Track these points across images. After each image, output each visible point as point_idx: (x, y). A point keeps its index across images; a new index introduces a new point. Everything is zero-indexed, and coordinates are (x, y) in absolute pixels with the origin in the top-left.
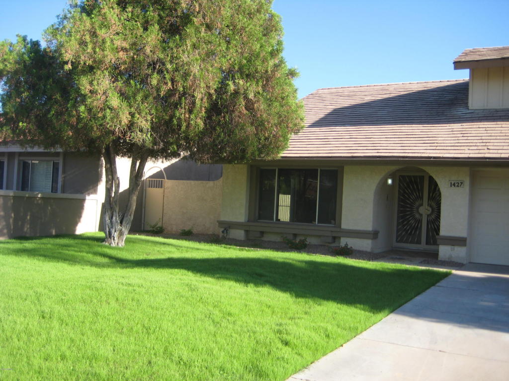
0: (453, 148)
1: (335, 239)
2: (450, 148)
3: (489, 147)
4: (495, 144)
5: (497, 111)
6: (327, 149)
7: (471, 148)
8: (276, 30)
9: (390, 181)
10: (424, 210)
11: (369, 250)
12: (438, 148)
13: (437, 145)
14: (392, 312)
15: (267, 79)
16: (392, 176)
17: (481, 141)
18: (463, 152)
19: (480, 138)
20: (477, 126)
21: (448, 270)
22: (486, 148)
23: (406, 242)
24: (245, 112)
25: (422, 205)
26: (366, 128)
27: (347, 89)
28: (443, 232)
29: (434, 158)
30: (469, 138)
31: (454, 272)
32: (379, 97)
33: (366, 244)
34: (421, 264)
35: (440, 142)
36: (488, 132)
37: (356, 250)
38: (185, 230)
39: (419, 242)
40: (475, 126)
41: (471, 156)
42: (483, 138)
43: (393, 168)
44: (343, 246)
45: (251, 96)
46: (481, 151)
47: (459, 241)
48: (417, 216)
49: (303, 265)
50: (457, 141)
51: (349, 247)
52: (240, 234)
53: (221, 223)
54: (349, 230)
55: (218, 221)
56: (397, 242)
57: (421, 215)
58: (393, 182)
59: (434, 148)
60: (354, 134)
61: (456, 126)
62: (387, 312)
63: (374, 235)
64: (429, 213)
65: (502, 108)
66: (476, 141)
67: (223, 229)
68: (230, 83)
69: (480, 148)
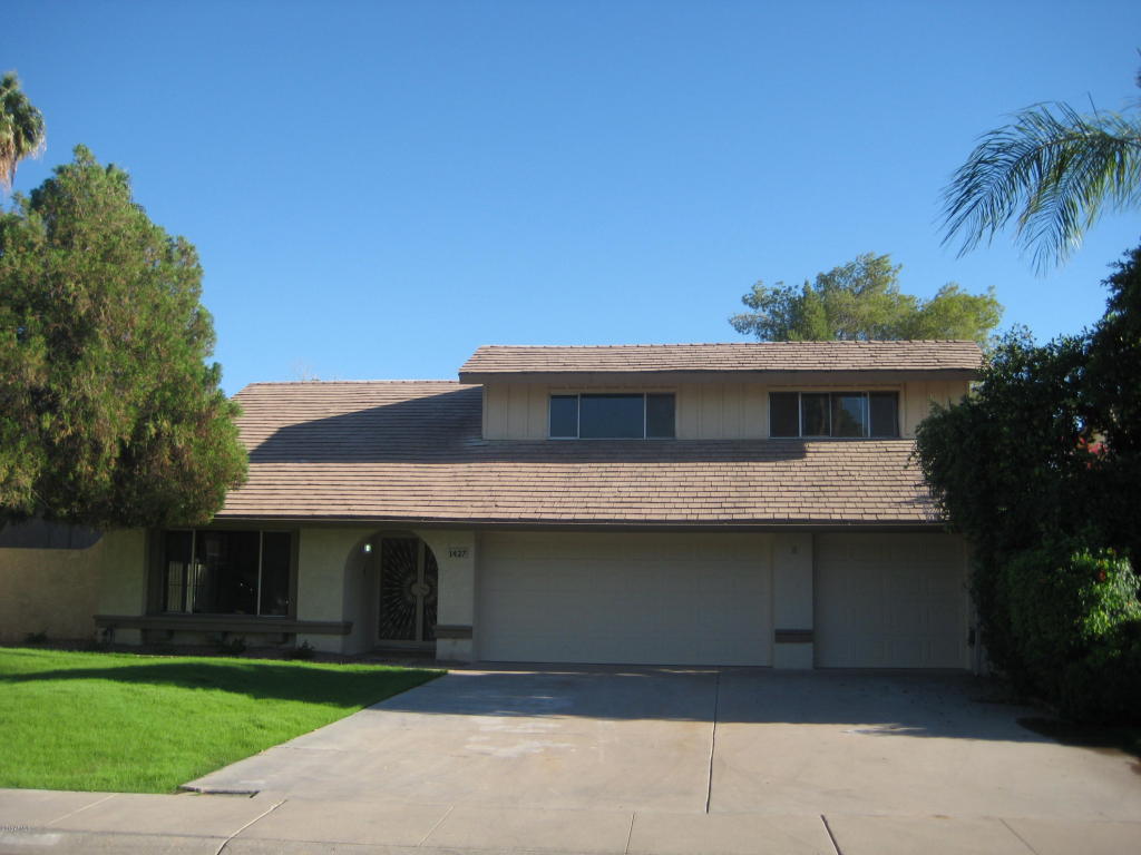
0: (451, 504)
1: (288, 636)
2: (447, 504)
3: (498, 504)
4: (507, 499)
5: (519, 444)
6: (275, 502)
7: (475, 504)
8: (206, 336)
9: (368, 548)
10: (419, 589)
11: (338, 651)
12: (433, 503)
13: (430, 498)
14: (365, 707)
15: (200, 419)
16: (371, 541)
17: (489, 493)
18: (464, 509)
19: (488, 488)
20: (489, 469)
21: (443, 670)
22: (493, 504)
23: (393, 638)
24: (169, 463)
25: (415, 581)
26: (332, 466)
27: (301, 387)
28: (442, 620)
29: (426, 518)
30: (475, 488)
31: (451, 672)
32: (353, 409)
33: (334, 642)
34: (412, 665)
35: (437, 493)
36: (503, 479)
37: (320, 653)
38: (32, 634)
39: (412, 637)
40: (486, 469)
41: (474, 516)
42: (494, 488)
43: (371, 532)
44: (301, 645)
45: (179, 444)
46: (487, 510)
47: (461, 632)
48: (409, 598)
49: (252, 669)
50: (459, 493)
51: (309, 647)
52: (134, 636)
53: (100, 620)
54: (309, 622)
55: (94, 617)
56: (381, 638)
57: (414, 596)
58: (372, 548)
59: (427, 503)
60: (315, 477)
61: (461, 468)
62: (358, 707)
63: (345, 628)
64: (426, 593)
65: (525, 438)
66: (484, 493)
67: (103, 629)
68: (151, 426)
69: (486, 504)
